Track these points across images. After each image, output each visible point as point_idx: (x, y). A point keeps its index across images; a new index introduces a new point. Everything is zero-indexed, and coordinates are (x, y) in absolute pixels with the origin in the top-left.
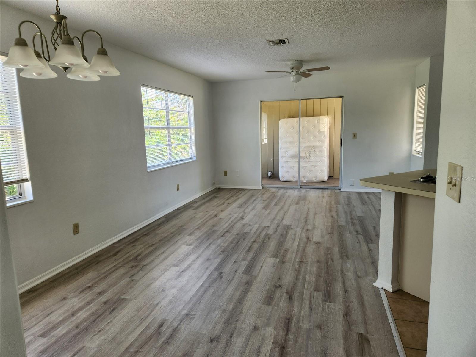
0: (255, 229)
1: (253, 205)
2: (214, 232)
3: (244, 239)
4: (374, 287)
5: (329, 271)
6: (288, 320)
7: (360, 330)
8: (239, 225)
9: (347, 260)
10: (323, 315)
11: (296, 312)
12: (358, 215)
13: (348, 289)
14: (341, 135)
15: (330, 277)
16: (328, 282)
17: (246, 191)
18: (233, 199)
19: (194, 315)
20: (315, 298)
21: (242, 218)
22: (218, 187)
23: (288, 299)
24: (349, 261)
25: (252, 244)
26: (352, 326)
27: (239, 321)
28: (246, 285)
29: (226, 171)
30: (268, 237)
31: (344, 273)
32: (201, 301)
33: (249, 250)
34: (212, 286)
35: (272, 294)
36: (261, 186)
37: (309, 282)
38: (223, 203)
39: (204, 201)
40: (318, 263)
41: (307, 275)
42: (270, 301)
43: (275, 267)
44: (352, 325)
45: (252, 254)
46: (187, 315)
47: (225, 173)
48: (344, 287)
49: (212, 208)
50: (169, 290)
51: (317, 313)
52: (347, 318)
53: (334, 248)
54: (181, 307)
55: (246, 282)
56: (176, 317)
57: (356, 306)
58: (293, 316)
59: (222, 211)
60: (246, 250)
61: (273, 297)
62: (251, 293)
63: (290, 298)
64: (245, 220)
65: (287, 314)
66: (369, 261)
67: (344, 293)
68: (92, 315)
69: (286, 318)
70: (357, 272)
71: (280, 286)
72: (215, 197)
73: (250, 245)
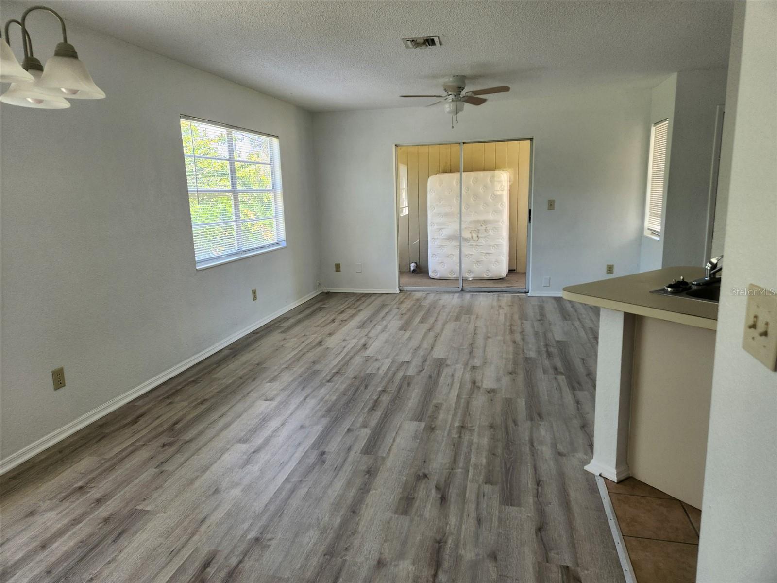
0: (384, 368)
1: (384, 323)
2: (316, 373)
3: (366, 387)
4: (587, 473)
5: (510, 443)
6: (439, 543)
7: (565, 560)
8: (358, 360)
9: (540, 422)
10: (501, 531)
11: (453, 527)
12: (557, 339)
13: (543, 479)
14: (530, 203)
15: (512, 456)
16: (508, 466)
17: (373, 298)
18: (350, 312)
19: (270, 540)
20: (485, 497)
21: (365, 346)
22: (326, 291)
23: (439, 502)
24: (543, 423)
25: (380, 396)
26: (550, 553)
27: (351, 550)
28: (367, 476)
29: (340, 264)
30: (407, 381)
31: (535, 446)
32: (285, 512)
33: (374, 406)
34: (305, 480)
35: (412, 492)
36: (398, 289)
37: (476, 466)
38: (333, 321)
39: (300, 316)
40: (492, 429)
41: (472, 453)
42: (407, 507)
43: (418, 439)
44: (551, 550)
45: (378, 414)
46: (257, 540)
47: (338, 268)
48: (535, 474)
49: (313, 330)
50: (227, 490)
51: (490, 529)
52: (541, 537)
53: (519, 400)
54: (246, 525)
55: (367, 470)
56: (235, 547)
57: (557, 511)
58: (447, 535)
59: (330, 334)
60: (369, 407)
61: (414, 498)
62: (374, 491)
63: (443, 499)
64: (368, 352)
65: (436, 532)
66: (576, 423)
67: (536, 487)
68: (79, 547)
69: (436, 540)
70: (558, 445)
71: (425, 476)
72: (320, 309)
73: (375, 398)
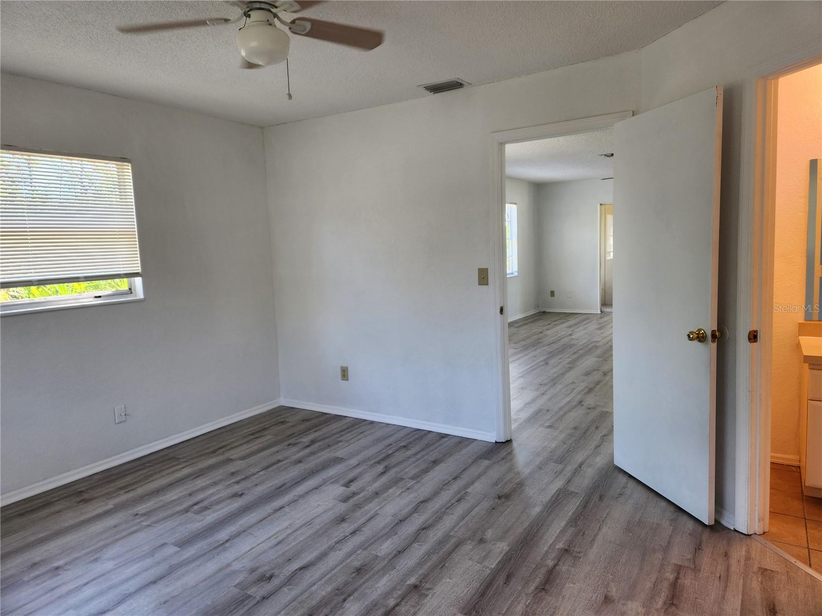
1: (586, 326)
8: (567, 339)
17: (579, 315)
18: (561, 321)
21: (571, 335)
22: (542, 311)
29: (554, 291)
36: (599, 311)
38: (549, 324)
39: (526, 322)
47: (552, 294)
49: (536, 328)
59: (547, 330)
64: (573, 337)
72: (539, 319)
